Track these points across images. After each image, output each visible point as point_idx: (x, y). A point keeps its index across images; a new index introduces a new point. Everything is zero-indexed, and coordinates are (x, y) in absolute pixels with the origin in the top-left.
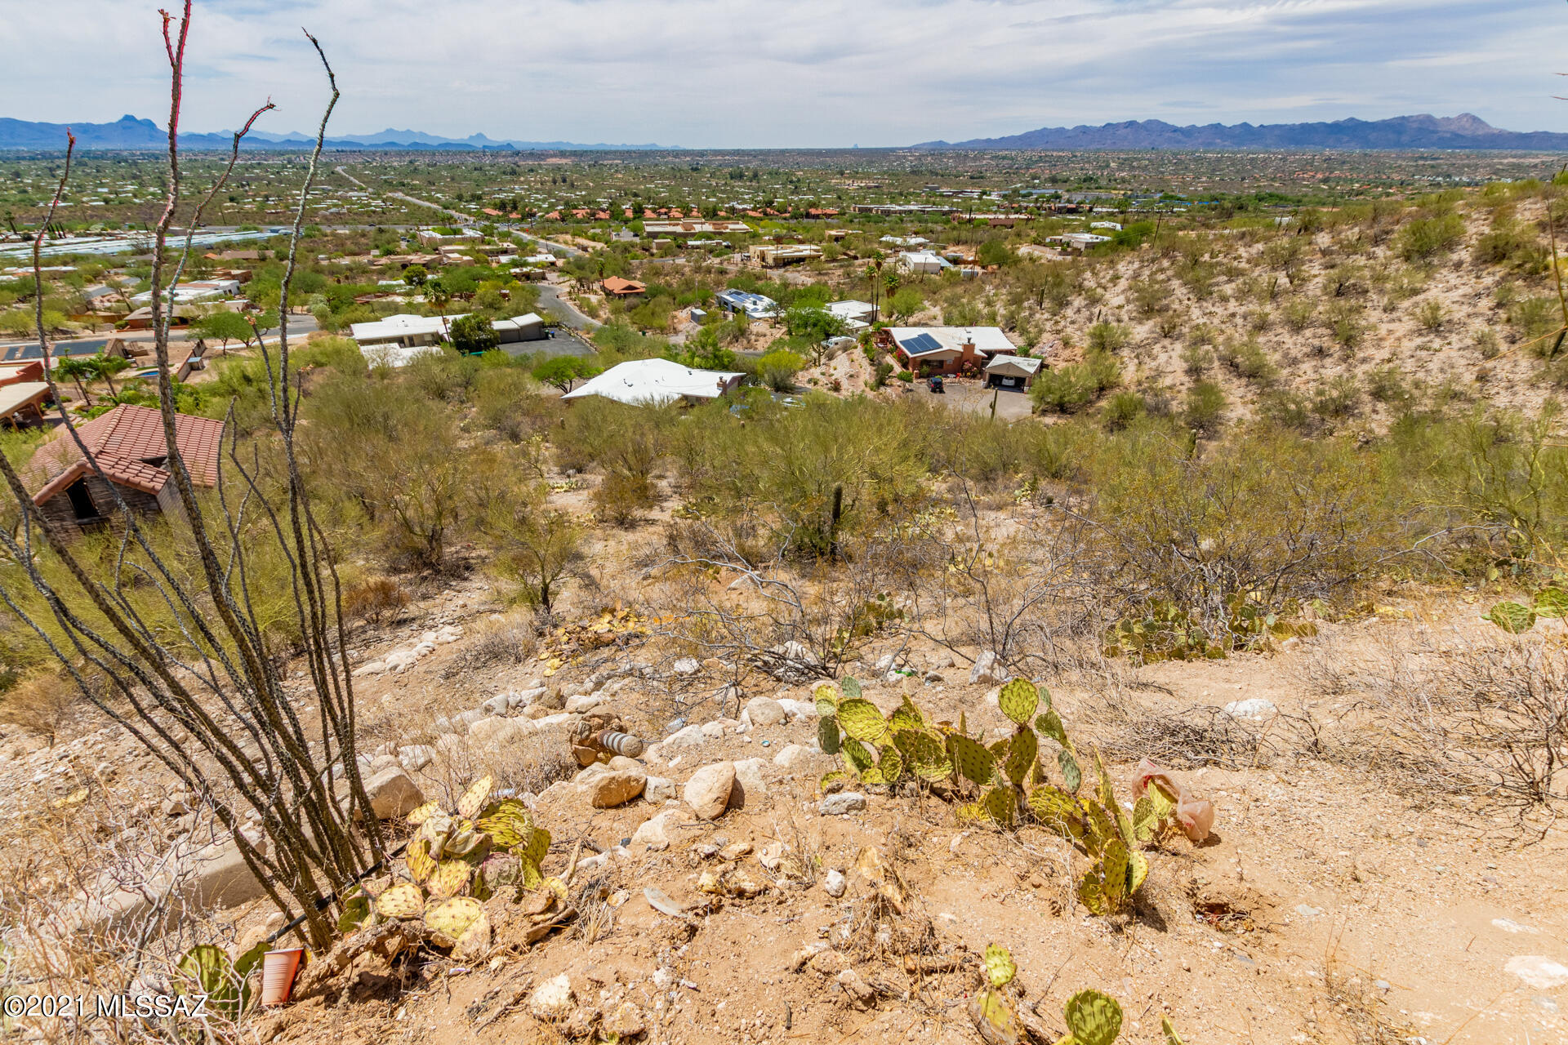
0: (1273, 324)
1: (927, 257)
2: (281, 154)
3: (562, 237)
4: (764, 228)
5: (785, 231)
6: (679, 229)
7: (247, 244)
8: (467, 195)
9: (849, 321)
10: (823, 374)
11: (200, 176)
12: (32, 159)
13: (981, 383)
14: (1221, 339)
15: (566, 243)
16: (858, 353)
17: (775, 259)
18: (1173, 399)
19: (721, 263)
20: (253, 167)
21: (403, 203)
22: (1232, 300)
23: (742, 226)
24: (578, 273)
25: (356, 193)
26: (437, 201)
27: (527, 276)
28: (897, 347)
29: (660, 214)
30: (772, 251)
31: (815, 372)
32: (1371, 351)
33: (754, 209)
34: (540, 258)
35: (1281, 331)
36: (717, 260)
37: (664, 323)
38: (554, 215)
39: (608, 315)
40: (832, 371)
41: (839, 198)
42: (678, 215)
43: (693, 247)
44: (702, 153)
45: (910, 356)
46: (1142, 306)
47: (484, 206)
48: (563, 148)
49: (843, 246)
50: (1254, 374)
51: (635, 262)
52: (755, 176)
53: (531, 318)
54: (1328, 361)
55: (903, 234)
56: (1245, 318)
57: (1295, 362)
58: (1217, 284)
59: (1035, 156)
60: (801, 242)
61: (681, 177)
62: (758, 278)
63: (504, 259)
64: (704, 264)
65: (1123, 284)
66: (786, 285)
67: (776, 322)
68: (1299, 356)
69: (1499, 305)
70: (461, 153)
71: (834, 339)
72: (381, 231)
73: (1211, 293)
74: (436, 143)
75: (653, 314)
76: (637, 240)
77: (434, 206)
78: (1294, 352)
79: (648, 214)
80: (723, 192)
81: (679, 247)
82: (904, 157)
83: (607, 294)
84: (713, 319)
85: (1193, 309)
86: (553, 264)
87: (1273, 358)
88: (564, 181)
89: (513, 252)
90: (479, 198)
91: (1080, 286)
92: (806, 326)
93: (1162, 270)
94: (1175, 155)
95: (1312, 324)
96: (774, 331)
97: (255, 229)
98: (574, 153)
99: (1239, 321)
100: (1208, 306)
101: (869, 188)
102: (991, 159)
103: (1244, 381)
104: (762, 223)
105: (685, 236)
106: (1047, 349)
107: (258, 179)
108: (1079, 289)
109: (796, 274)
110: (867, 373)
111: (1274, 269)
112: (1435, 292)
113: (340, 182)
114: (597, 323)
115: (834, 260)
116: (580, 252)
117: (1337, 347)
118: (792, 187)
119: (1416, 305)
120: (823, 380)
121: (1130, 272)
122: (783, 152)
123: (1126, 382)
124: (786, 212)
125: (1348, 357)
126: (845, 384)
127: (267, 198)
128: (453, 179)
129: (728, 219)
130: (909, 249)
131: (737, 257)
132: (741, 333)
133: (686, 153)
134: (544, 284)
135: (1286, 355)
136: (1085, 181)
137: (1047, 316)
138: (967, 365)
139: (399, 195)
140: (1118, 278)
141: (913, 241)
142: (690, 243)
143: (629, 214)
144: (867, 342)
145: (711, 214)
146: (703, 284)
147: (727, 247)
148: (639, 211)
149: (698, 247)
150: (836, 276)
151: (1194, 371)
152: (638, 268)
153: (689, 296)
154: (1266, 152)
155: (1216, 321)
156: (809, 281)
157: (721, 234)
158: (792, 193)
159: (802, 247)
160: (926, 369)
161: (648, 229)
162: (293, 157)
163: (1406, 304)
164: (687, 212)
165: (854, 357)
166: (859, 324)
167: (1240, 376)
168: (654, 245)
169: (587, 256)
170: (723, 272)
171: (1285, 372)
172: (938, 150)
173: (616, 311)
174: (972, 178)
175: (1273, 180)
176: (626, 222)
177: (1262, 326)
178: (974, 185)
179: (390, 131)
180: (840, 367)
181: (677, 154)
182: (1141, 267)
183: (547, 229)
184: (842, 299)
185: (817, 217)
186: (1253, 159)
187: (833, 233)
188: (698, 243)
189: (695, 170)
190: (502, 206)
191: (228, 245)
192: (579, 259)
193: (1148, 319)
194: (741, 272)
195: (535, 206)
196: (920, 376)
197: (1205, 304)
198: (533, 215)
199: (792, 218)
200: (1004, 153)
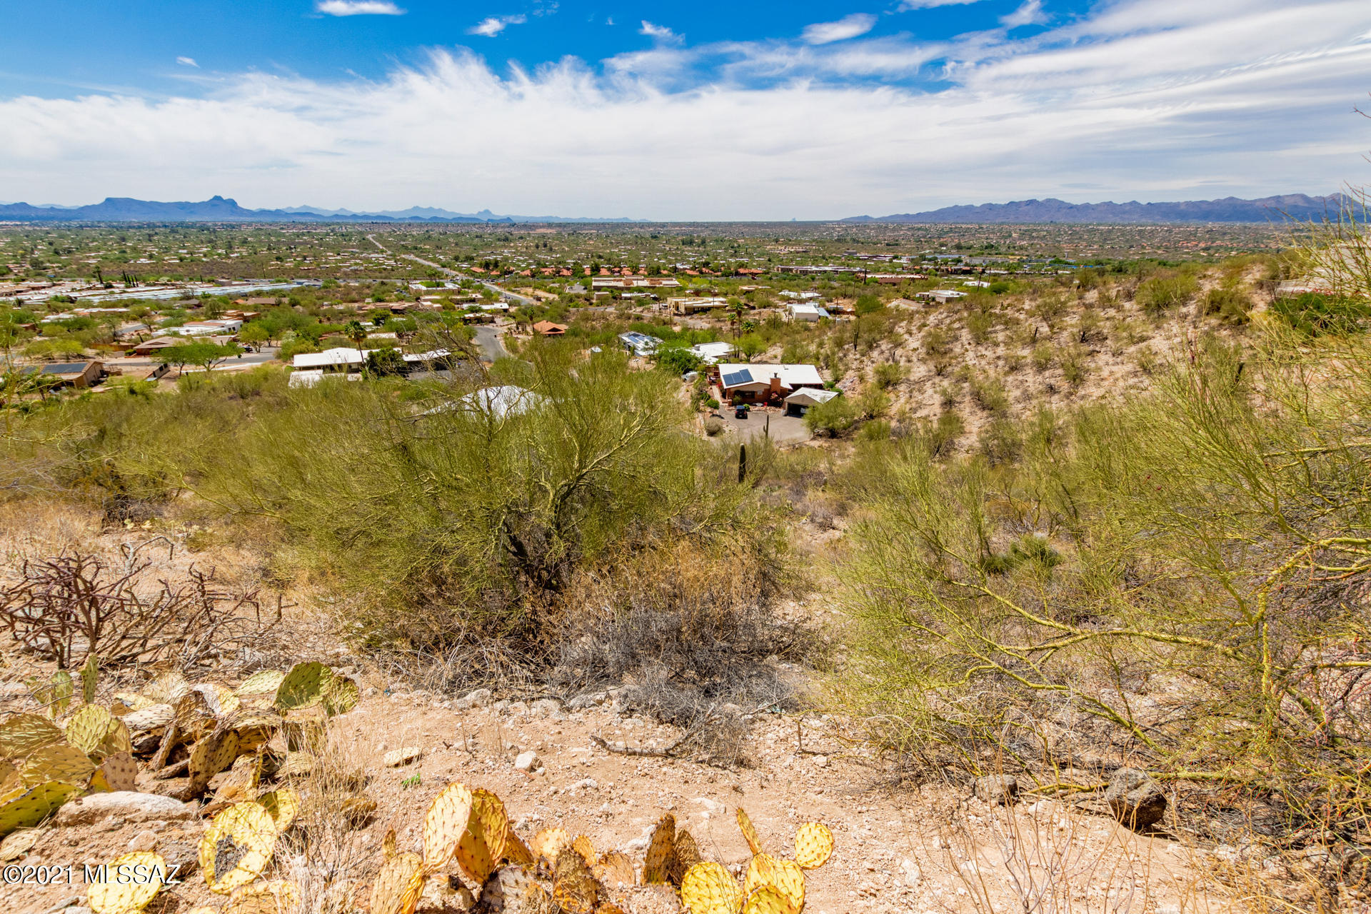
2: (328, 225)
5: (708, 286)
6: (621, 284)
7: (272, 293)
8: (462, 257)
11: (261, 241)
12: (140, 227)
15: (526, 294)
17: (686, 309)
20: (303, 234)
21: (411, 262)
23: (675, 282)
25: (376, 255)
26: (438, 261)
27: (480, 320)
29: (613, 272)
33: (692, 269)
34: (497, 306)
38: (527, 272)
41: (770, 260)
43: (626, 298)
44: (663, 225)
47: (473, 265)
48: (551, 221)
52: (703, 242)
59: (946, 227)
60: (715, 295)
61: (642, 244)
63: (466, 306)
70: (468, 225)
72: (383, 283)
74: (450, 217)
76: (587, 292)
77: (435, 265)
79: (604, 272)
80: (674, 255)
81: (616, 298)
82: (833, 228)
86: (505, 311)
88: (545, 246)
90: (472, 259)
94: (1070, 227)
97: (286, 281)
98: (559, 225)
101: (798, 252)
102: (909, 230)
105: (622, 289)
107: (305, 243)
109: (698, 321)
113: (366, 246)
116: (537, 301)
118: (732, 251)
122: (730, 224)
124: (719, 271)
127: (305, 258)
128: (457, 244)
129: (670, 276)
133: (650, 225)
134: (490, 326)
136: (986, 248)
139: (412, 257)
142: (623, 295)
143: (588, 272)
145: (655, 272)
148: (596, 270)
149: (629, 298)
154: (1154, 225)
157: (654, 288)
158: (732, 256)
159: (712, 299)
161: (595, 284)
162: (337, 227)
164: (635, 271)
168: (595, 297)
169: (538, 305)
172: (862, 223)
174: (888, 245)
175: (1159, 248)
176: (584, 277)
178: (888, 251)
179: (416, 208)
181: (642, 225)
183: (518, 282)
185: (745, 275)
186: (1140, 231)
187: (746, 288)
188: (630, 295)
189: (654, 237)
190: (488, 265)
191: (259, 294)
192: (530, 307)
195: (514, 265)
198: (510, 272)
199: (723, 275)
200: (920, 225)
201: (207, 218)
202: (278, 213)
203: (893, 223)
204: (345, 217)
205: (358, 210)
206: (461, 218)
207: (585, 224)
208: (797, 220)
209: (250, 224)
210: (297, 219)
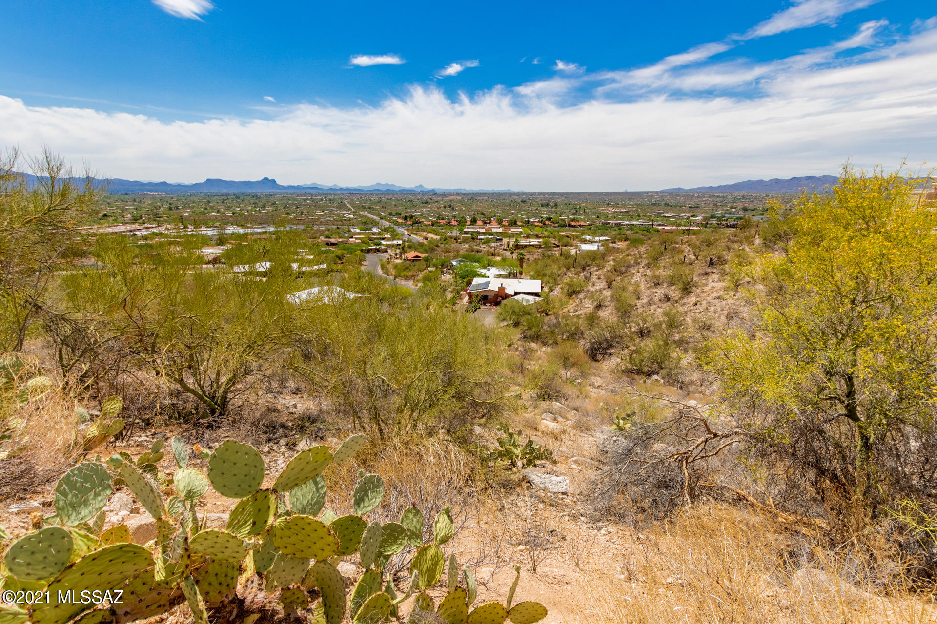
2: (324, 194)
11: (282, 204)
20: (308, 200)
44: (532, 194)
48: (460, 191)
59: (741, 195)
61: (514, 206)
70: (407, 194)
74: (398, 190)
82: (653, 196)
88: (450, 207)
98: (463, 194)
102: (710, 197)
107: (306, 205)
113: (342, 206)
122: (579, 193)
127: (302, 213)
128: (396, 205)
133: (523, 194)
136: (767, 210)
139: (365, 213)
162: (329, 195)
172: (675, 193)
174: (690, 208)
178: (689, 212)
179: (378, 184)
181: (518, 194)
189: (524, 202)
200: (718, 194)
201: (258, 191)
202: (298, 187)
203: (698, 193)
204: (336, 190)
205: (344, 185)
206: (404, 190)
207: (481, 193)
208: (628, 191)
209: (281, 194)
210: (308, 191)
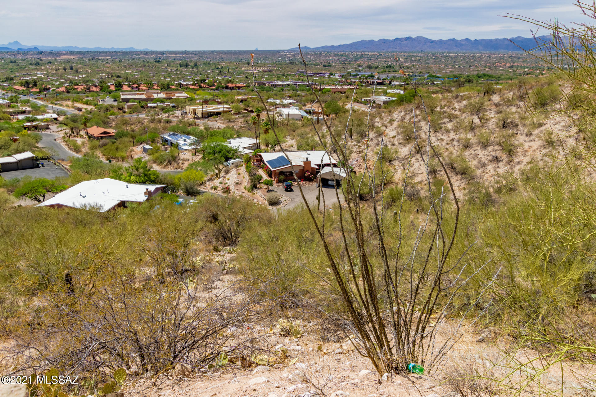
0: (473, 144)
1: (294, 111)
3: (64, 103)
4: (199, 95)
5: (211, 97)
6: (144, 97)
9: (241, 149)
10: (221, 183)
13: (315, 184)
14: (446, 154)
15: (67, 106)
16: (243, 169)
17: (202, 113)
18: (422, 189)
19: (168, 116)
22: (452, 132)
23: (184, 94)
24: (72, 125)
27: (36, 128)
28: (265, 164)
29: (133, 88)
30: (200, 109)
31: (217, 182)
32: (521, 158)
33: (193, 85)
34: (47, 116)
35: (476, 148)
36: (166, 115)
37: (124, 154)
38: (62, 89)
39: (88, 151)
40: (227, 181)
41: (247, 77)
42: (144, 88)
43: (151, 107)
45: (272, 170)
46: (405, 136)
47: (14, 84)
49: (245, 105)
50: (464, 173)
51: (112, 117)
52: (196, 65)
53: (28, 155)
54: (501, 164)
55: (282, 98)
56: (458, 141)
57: (484, 165)
58: (444, 123)
60: (219, 103)
61: (149, 66)
62: (190, 125)
63: (21, 117)
64: (157, 117)
65: (395, 124)
66: (207, 129)
67: (196, 151)
68: (486, 162)
69: (580, 131)
70: (2, 53)
71: (232, 161)
73: (441, 128)
75: (117, 149)
76: (116, 104)
78: (484, 160)
79: (125, 88)
80: (175, 74)
81: (142, 107)
83: (89, 137)
84: (157, 150)
85: (432, 137)
86: (56, 119)
87: (473, 164)
88: (72, 68)
89: (29, 112)
90: (12, 79)
91: (373, 125)
92: (214, 152)
93: (416, 116)
95: (492, 144)
96: (194, 157)
99: (455, 143)
100: (439, 135)
101: (265, 72)
103: (459, 177)
104: (197, 92)
105: (147, 100)
106: (354, 162)
108: (372, 127)
109: (215, 122)
110: (246, 181)
111: (472, 114)
112: (549, 125)
114: (79, 156)
115: (239, 113)
116: (76, 112)
117: (505, 156)
118: (218, 71)
119: (541, 132)
120: (221, 186)
121: (400, 117)
123: (397, 181)
124: (213, 85)
125: (511, 161)
126: (232, 188)
129: (177, 90)
130: (284, 106)
131: (178, 113)
132: (173, 159)
134: (48, 132)
135: (480, 162)
136: (387, 67)
137: (355, 143)
138: (307, 174)
140: (393, 121)
141: (286, 102)
142: (149, 105)
143: (113, 88)
144: (248, 161)
145: (166, 87)
146: (155, 129)
147: (173, 107)
148: (119, 86)
149: (154, 107)
150: (239, 122)
151: (433, 172)
152: (114, 120)
153: (144, 137)
155: (444, 144)
156: (222, 126)
157: (170, 99)
158: (218, 75)
159: (219, 106)
160: (282, 177)
161: (123, 97)
163: (536, 132)
164: (150, 87)
165: (240, 172)
166: (247, 151)
167: (457, 174)
168: (126, 107)
169: (81, 113)
170: (168, 122)
171: (479, 171)
173: (93, 148)
174: (324, 66)
175: (486, 67)
176: (110, 92)
177: (467, 146)
178: (325, 70)
180: (232, 178)
182: (406, 114)
183: (57, 97)
184: (238, 137)
185: (232, 88)
187: (240, 97)
188: (155, 105)
189: (157, 61)
190: (27, 84)
192: (74, 116)
193: (409, 143)
194: (180, 122)
195: (49, 84)
196: (279, 182)
197: (438, 134)
198: (48, 89)
199: (217, 89)
